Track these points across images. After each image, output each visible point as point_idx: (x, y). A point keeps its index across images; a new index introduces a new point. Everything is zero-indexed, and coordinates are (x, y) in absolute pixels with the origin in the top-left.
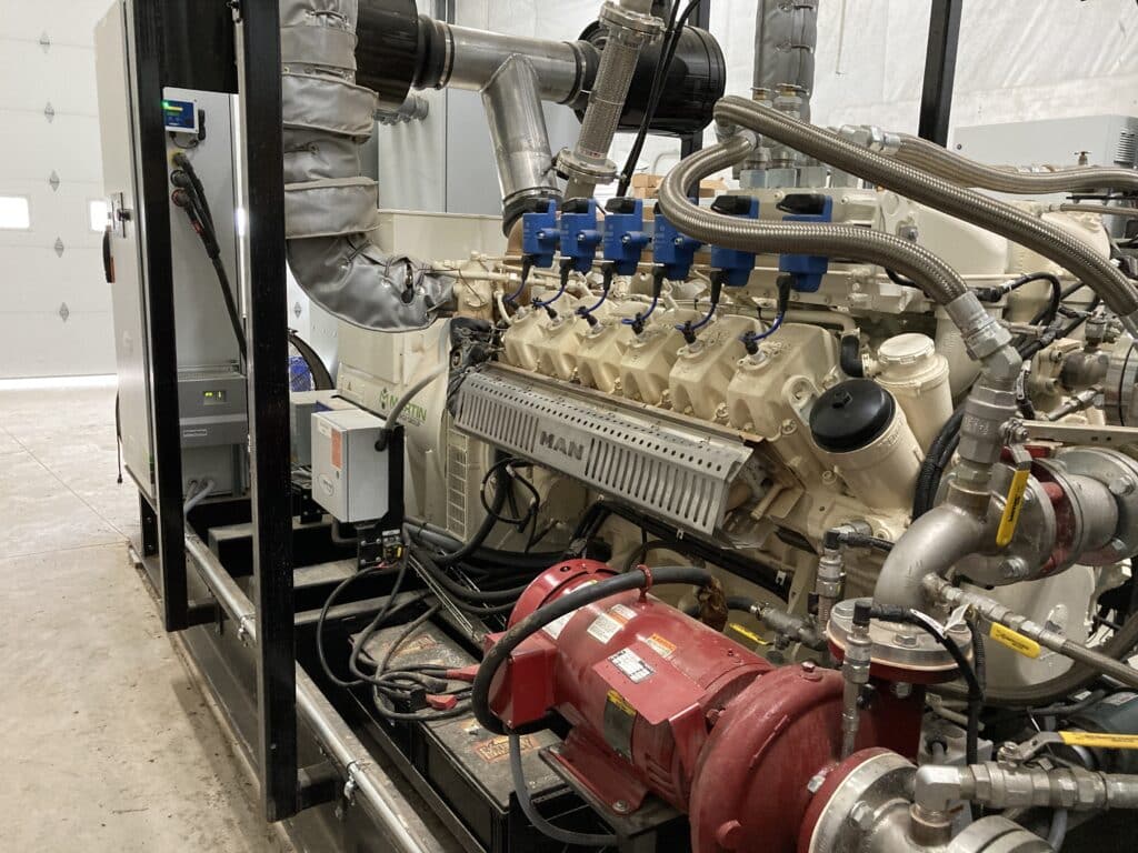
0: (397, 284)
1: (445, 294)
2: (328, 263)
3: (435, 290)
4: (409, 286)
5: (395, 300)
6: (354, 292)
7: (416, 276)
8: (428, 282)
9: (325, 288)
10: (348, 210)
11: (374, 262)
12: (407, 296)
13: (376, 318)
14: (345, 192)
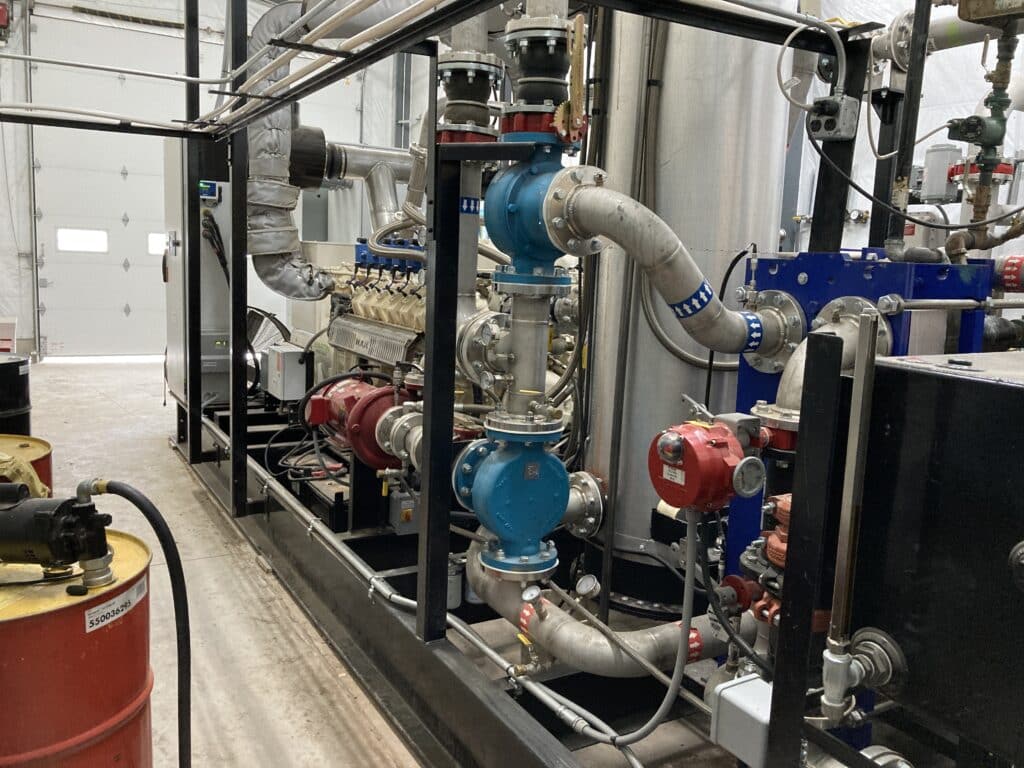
0: (305, 277)
1: (329, 282)
2: (273, 266)
3: (324, 280)
4: (311, 278)
5: (304, 285)
6: (284, 280)
7: (315, 273)
8: (321, 276)
9: (270, 279)
10: (282, 242)
11: (295, 267)
12: (310, 283)
13: (295, 293)
14: (281, 234)
